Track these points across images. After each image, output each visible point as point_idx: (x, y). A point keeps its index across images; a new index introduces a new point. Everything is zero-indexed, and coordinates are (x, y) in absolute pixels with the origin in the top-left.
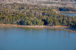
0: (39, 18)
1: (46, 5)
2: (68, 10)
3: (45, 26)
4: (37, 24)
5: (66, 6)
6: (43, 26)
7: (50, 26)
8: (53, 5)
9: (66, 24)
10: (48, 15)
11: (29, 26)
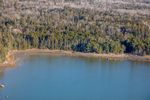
0: (115, 37)
1: (128, 11)
3: (127, 56)
4: (111, 49)
6: (123, 55)
7: (139, 55)
8: (141, 12)
10: (134, 33)
11: (94, 54)
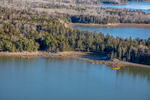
2: (87, 20)
5: (85, 13)
9: (82, 47)
